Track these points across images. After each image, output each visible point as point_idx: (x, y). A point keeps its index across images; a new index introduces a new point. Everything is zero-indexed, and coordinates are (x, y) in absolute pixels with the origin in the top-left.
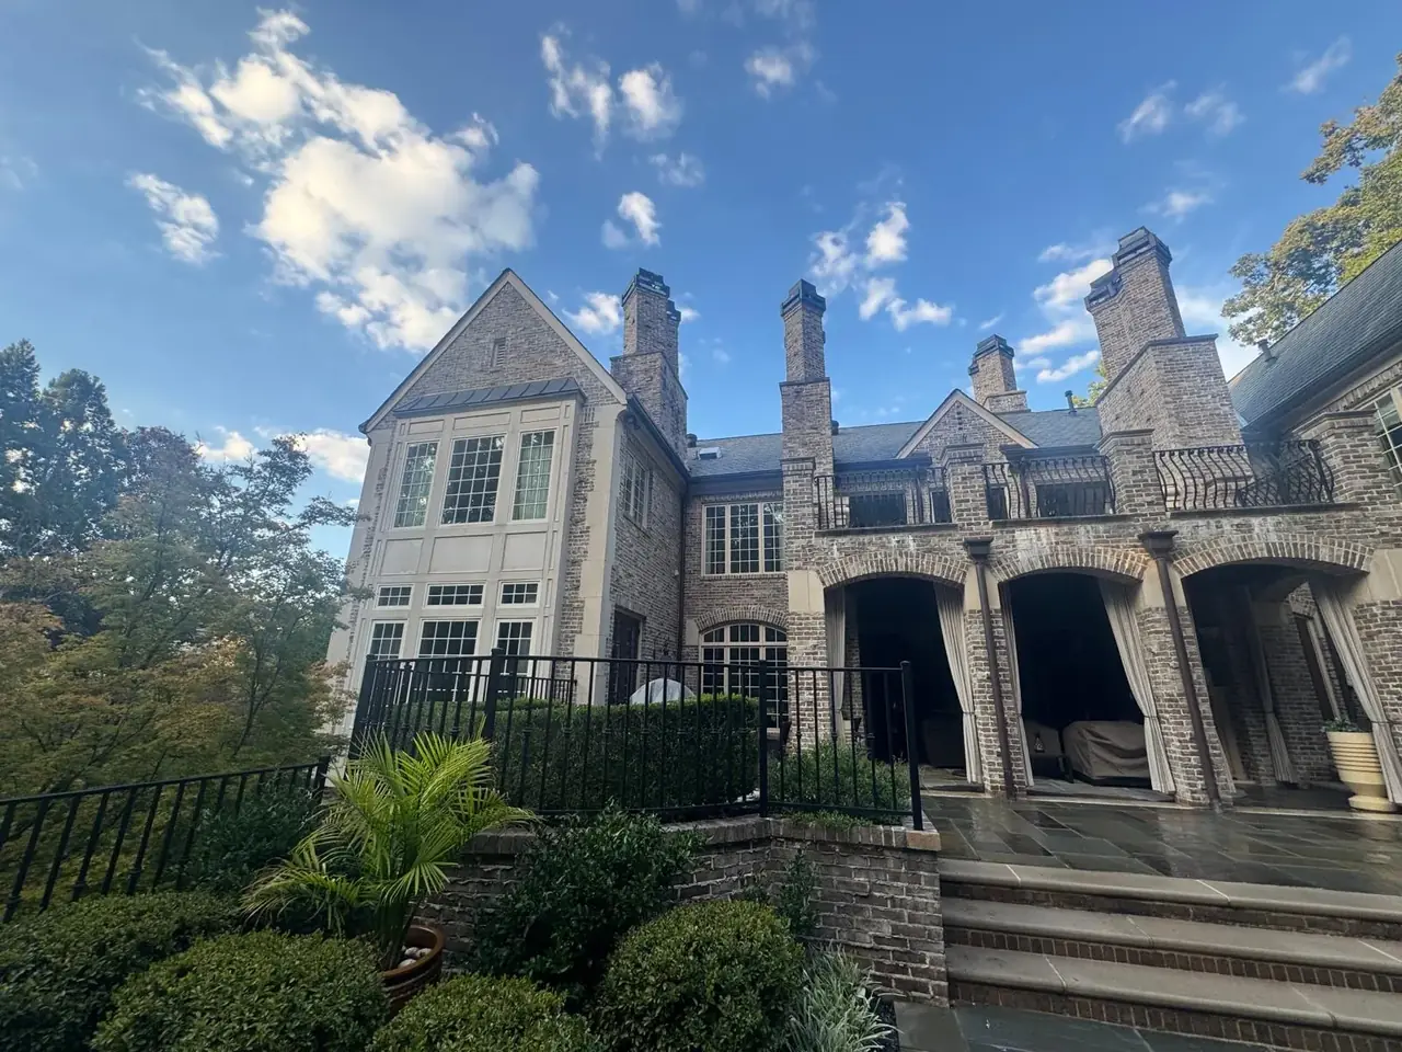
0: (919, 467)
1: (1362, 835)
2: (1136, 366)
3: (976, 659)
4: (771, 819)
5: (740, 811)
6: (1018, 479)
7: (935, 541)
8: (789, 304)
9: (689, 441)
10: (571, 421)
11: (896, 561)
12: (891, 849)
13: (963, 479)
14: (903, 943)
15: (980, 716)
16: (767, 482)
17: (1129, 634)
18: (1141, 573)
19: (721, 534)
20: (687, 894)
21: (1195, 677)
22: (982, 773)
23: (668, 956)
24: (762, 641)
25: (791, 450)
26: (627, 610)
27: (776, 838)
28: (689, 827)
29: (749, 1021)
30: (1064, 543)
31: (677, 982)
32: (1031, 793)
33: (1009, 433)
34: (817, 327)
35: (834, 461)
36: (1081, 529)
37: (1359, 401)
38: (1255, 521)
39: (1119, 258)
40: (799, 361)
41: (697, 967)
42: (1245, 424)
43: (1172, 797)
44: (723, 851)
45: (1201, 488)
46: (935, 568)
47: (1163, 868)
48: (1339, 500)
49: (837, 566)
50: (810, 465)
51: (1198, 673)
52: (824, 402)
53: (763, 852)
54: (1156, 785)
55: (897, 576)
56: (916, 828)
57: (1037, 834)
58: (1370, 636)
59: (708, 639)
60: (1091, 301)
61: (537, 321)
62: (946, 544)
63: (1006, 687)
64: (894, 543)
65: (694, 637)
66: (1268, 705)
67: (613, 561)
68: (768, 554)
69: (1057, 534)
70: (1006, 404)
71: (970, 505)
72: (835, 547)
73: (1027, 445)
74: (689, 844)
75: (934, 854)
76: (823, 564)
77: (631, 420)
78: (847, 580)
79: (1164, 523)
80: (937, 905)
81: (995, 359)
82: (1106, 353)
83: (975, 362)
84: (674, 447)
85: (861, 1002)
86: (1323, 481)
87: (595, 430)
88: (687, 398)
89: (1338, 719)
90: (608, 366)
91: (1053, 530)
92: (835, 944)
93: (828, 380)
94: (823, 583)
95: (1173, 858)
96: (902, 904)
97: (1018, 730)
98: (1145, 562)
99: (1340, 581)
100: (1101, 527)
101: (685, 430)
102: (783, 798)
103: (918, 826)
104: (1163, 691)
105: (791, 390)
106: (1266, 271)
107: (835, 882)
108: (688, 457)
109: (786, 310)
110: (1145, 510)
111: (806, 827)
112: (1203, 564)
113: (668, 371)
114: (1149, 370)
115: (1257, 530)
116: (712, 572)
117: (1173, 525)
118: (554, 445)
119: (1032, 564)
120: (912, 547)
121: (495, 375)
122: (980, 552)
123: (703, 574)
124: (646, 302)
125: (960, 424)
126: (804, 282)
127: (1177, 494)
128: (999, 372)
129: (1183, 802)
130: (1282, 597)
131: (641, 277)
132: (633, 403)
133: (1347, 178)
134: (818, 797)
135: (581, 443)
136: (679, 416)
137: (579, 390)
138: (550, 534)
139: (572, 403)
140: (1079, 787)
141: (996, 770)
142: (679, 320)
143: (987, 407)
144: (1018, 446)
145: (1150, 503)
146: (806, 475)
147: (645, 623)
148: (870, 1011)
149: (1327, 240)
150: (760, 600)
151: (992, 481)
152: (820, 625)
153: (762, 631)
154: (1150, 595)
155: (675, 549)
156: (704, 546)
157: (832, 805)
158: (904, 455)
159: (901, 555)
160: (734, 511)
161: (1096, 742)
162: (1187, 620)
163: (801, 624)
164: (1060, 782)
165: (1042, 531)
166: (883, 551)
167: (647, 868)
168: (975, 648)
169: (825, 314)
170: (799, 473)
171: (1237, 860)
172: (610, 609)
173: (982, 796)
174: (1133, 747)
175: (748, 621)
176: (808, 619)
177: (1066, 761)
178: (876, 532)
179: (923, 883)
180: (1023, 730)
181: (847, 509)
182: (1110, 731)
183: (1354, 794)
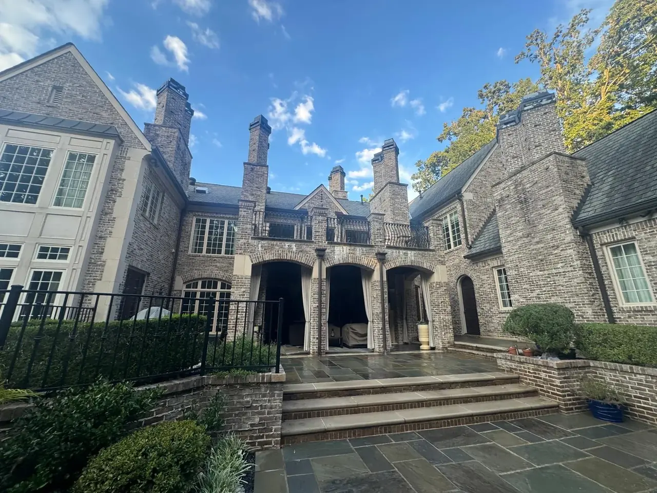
0: (302, 215)
1: (421, 358)
2: (384, 190)
3: (314, 299)
4: (205, 376)
5: (190, 374)
6: (340, 226)
7: (304, 247)
8: (253, 125)
9: (190, 181)
10: (110, 152)
11: (287, 254)
12: (264, 383)
13: (319, 222)
14: (263, 424)
15: (312, 323)
16: (232, 210)
17: (368, 290)
18: (374, 268)
19: (203, 233)
20: (148, 423)
21: (385, 306)
22: (310, 347)
23: (124, 460)
24: (219, 289)
25: (246, 196)
26: (137, 268)
27: (207, 385)
28: (153, 386)
29: (171, 483)
30: (351, 253)
31: (128, 473)
32: (327, 353)
33: (340, 207)
34: (266, 140)
35: (266, 205)
36: (358, 249)
37: (440, 216)
38: (409, 252)
39: (384, 148)
40: (255, 154)
41: (143, 462)
42: (411, 218)
43: (373, 351)
44: (175, 396)
45: (396, 238)
46: (302, 259)
47: (366, 377)
48: (431, 248)
49: (260, 254)
50: (253, 205)
51: (386, 305)
52: (264, 176)
53: (198, 394)
54: (369, 347)
55: (286, 261)
56: (276, 372)
57: (326, 369)
58: (432, 293)
59: (188, 287)
60: (373, 161)
61: (92, 84)
62: (308, 249)
63: (324, 310)
64: (287, 247)
65: (180, 285)
66: (405, 317)
67: (130, 240)
68: (227, 246)
69: (349, 250)
70: (340, 195)
71: (320, 234)
72: (260, 245)
73: (345, 213)
74: (151, 395)
75: (282, 383)
76: (254, 253)
77: (153, 161)
78: (264, 261)
79: (383, 250)
80: (280, 405)
81: (338, 176)
82: (376, 183)
83: (331, 175)
84: (180, 183)
85: (239, 457)
86: (428, 241)
87: (127, 162)
88: (192, 158)
89: (421, 320)
90: (142, 128)
91: (348, 248)
92: (231, 432)
93: (268, 167)
94: (252, 262)
95: (371, 373)
96: (265, 407)
97: (325, 328)
98: (376, 264)
99: (427, 274)
100: (364, 249)
101: (189, 174)
102: (214, 365)
103: (277, 371)
104: (376, 311)
105: (250, 167)
106: (424, 167)
107: (235, 403)
108: (189, 190)
109: (252, 127)
110: (379, 244)
111: (224, 378)
112: (393, 266)
113: (182, 140)
114: (387, 193)
115: (409, 256)
116: (195, 252)
117: (387, 251)
118: (95, 164)
119: (339, 260)
120: (294, 249)
121: (50, 109)
122: (321, 254)
123: (190, 253)
124: (173, 98)
125: (321, 199)
126: (262, 117)
127: (389, 239)
128: (339, 181)
129: (376, 352)
130: (413, 279)
131: (171, 83)
132: (155, 151)
133: (447, 143)
134: (232, 362)
135: (116, 167)
136: (186, 166)
137: (119, 136)
138: (84, 218)
139: (112, 142)
140: (345, 349)
141: (315, 345)
142: (192, 114)
143: (333, 195)
144: (342, 213)
145: (381, 242)
146: (250, 209)
147: (148, 276)
148: (243, 459)
149: (440, 162)
150: (220, 269)
151: (330, 226)
152: (248, 282)
153: (219, 284)
154: (376, 276)
155: (174, 237)
156: (192, 238)
157: (239, 366)
158: (297, 208)
159: (289, 252)
160: (212, 222)
161: (353, 332)
162: (386, 286)
163: (238, 281)
164: (338, 348)
165: (345, 247)
166: (281, 249)
167: (118, 412)
168: (314, 294)
169: (270, 135)
170: (247, 207)
171: (388, 371)
172: (125, 267)
173: (309, 356)
174: (363, 333)
175: (212, 278)
176: (242, 278)
177: (341, 339)
178: (280, 240)
179: (276, 396)
180: (327, 328)
181: (267, 228)
182: (357, 327)
183: (421, 345)
